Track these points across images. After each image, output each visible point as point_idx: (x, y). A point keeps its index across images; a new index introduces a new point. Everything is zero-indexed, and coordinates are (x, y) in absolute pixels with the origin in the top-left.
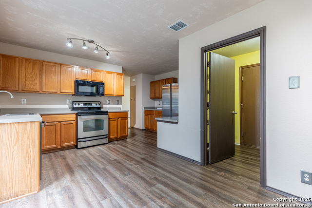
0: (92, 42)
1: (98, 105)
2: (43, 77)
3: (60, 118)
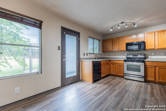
0: (123, 23)
1: (142, 56)
2: (113, 45)
3: (117, 62)
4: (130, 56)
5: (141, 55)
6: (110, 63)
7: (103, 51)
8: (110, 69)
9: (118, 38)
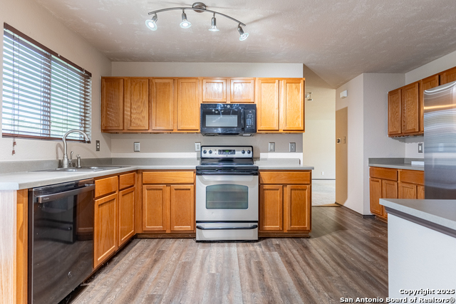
0: (201, 7)
1: (246, 152)
2: (153, 105)
3: (169, 178)
4: (211, 152)
5: (245, 149)
6: (138, 185)
7: (106, 130)
8: (138, 209)
9: (174, 79)
